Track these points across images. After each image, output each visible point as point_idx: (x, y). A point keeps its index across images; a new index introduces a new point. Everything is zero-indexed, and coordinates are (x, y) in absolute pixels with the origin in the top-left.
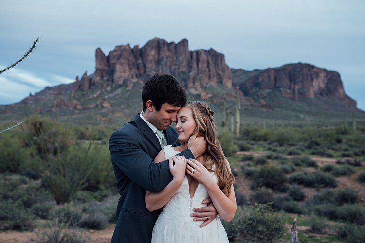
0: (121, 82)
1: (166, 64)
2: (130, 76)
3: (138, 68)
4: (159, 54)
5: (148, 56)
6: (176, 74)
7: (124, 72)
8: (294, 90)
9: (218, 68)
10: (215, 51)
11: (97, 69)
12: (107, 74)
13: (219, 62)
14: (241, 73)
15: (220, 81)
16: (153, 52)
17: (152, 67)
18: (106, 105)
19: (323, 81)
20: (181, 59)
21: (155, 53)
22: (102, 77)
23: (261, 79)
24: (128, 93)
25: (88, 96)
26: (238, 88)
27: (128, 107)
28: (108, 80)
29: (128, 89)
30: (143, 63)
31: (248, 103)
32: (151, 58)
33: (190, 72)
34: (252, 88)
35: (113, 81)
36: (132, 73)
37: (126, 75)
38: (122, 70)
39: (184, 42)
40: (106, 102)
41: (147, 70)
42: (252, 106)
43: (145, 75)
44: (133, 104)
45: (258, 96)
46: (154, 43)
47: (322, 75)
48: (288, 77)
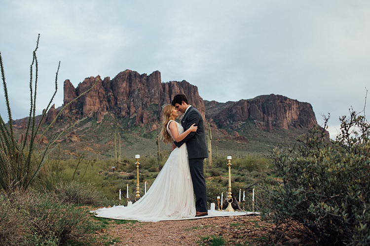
0: (90, 115)
1: (138, 96)
2: (100, 109)
3: (109, 101)
4: (130, 86)
5: (119, 88)
6: (148, 106)
7: (94, 105)
8: (268, 122)
9: (192, 101)
10: (188, 83)
11: (65, 102)
12: (76, 106)
13: (193, 94)
14: (214, 106)
16: (124, 85)
17: (123, 100)
18: (75, 139)
19: (296, 112)
20: (153, 91)
21: (126, 85)
22: (71, 110)
23: (234, 112)
24: (98, 127)
25: (55, 130)
26: (212, 120)
27: (99, 141)
28: (76, 113)
29: (98, 122)
30: (114, 95)
31: (222, 136)
32: (122, 90)
33: (162, 104)
34: (225, 121)
35: (82, 114)
36: (102, 106)
37: (96, 108)
38: (92, 103)
39: (157, 74)
40: (75, 136)
41: (118, 103)
42: (226, 138)
43: (116, 108)
44: (103, 138)
45: (232, 128)
46: (126, 75)
47: (294, 107)
48: (261, 108)
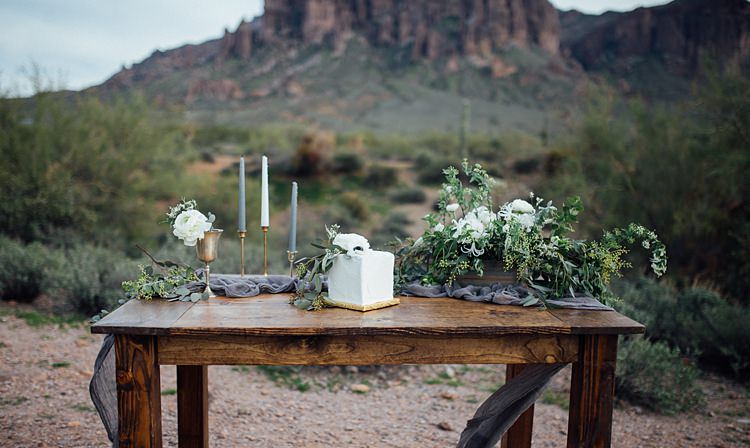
0: (318, 40)
2: (337, 27)
3: (355, 9)
6: (439, 22)
7: (325, 18)
9: (531, 9)
11: (268, 11)
12: (288, 21)
14: (574, 20)
15: (534, 38)
17: (384, 6)
18: (294, 89)
23: (619, 32)
24: (336, 64)
25: (250, 70)
28: (291, 35)
29: (335, 55)
33: (468, 16)
34: (598, 54)
35: (301, 37)
36: (342, 20)
37: (329, 24)
38: (320, 14)
40: (294, 84)
43: (369, 24)
44: (349, 87)
45: (613, 71)
